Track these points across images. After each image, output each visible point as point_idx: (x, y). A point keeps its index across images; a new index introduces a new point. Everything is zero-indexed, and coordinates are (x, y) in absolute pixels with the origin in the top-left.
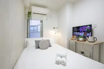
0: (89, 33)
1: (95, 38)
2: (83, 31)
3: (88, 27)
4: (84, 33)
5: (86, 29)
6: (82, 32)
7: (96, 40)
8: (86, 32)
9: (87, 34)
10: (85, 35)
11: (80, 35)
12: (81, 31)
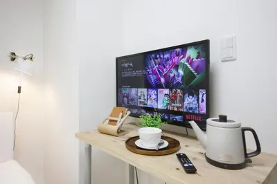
0: (193, 91)
1: (248, 134)
2: (163, 80)
3: (192, 53)
4: (166, 91)
5: (176, 67)
6: (158, 86)
7: (255, 148)
8: (178, 85)
9: (183, 100)
10: (175, 106)
11: (149, 104)
12: (153, 78)
